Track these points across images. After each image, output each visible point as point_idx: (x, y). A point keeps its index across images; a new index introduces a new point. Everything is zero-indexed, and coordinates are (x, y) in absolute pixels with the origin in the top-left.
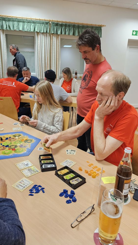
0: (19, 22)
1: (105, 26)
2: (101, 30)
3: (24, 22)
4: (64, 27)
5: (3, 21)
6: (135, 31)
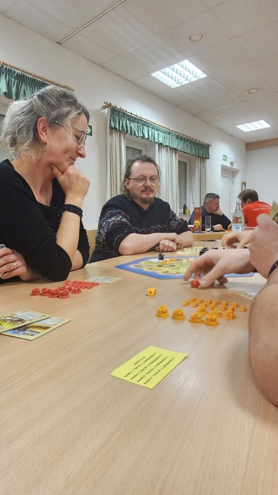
0: (144, 125)
2: (209, 149)
5: (128, 120)
6: (224, 156)
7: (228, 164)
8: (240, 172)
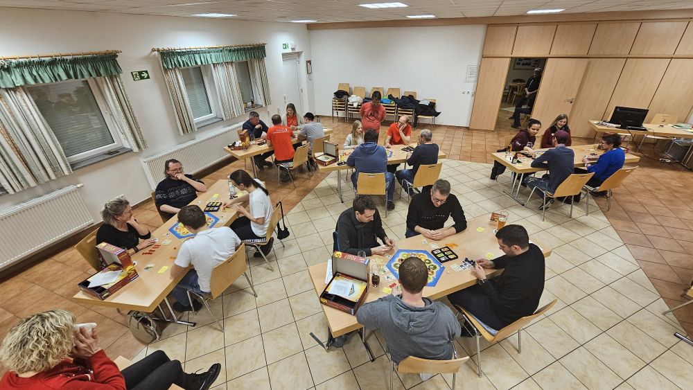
0: (195, 54)
1: (267, 45)
3: (199, 54)
5: (179, 57)
6: (284, 44)
7: (289, 50)
8: (303, 53)
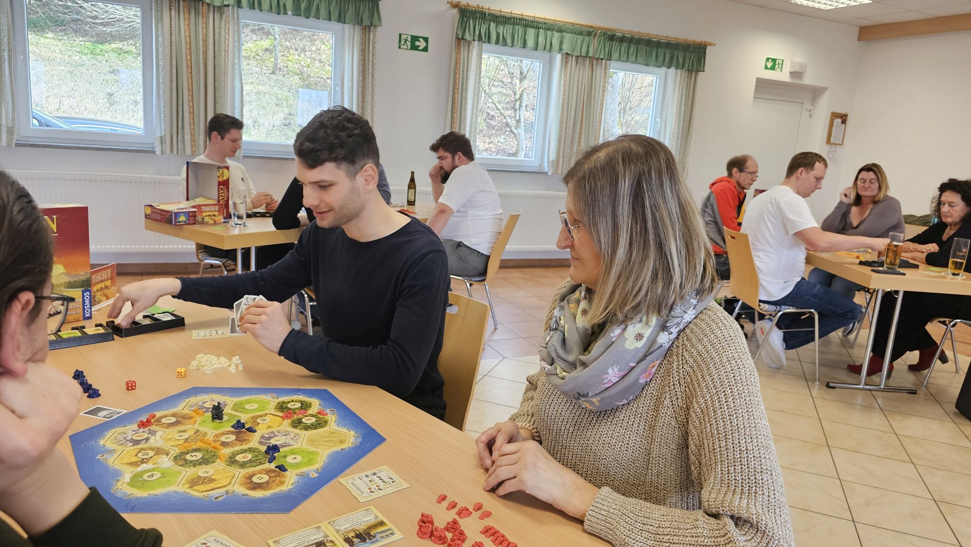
0: (528, 26)
1: (713, 46)
2: (705, 53)
3: (538, 28)
4: (625, 45)
5: (492, 24)
6: (770, 60)
8: (828, 91)
